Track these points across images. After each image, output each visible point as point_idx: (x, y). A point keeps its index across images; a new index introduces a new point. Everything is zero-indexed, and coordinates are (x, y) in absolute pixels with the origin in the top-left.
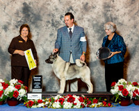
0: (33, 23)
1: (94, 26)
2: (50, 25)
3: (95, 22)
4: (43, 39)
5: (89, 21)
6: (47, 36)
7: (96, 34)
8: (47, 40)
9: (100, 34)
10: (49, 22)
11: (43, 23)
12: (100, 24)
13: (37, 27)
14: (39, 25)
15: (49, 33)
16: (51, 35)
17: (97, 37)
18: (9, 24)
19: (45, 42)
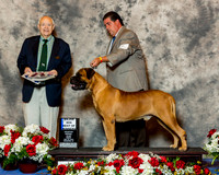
0: (66, 22)
1: (177, 24)
2: (96, 26)
3: (179, 18)
4: (84, 51)
5: (168, 15)
6: (92, 46)
7: (183, 40)
8: (91, 52)
9: (189, 40)
10: (94, 19)
11: (84, 22)
12: (189, 21)
13: (72, 28)
14: (76, 24)
15: (95, 40)
16: (99, 43)
17: (184, 46)
18: (22, 25)
19: (88, 57)
